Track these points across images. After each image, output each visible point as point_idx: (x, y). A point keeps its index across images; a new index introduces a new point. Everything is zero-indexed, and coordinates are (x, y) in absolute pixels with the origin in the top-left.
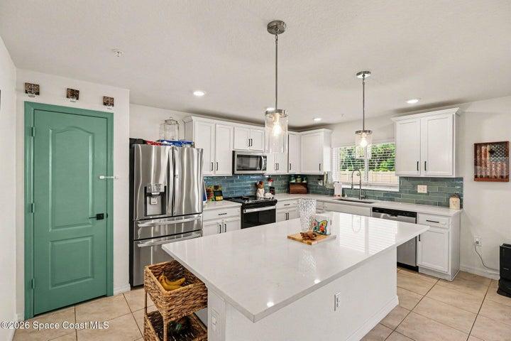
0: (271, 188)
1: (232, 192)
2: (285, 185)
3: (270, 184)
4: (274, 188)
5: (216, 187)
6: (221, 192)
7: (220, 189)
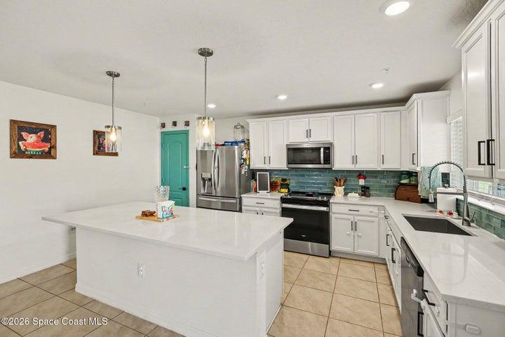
0: (363, 187)
1: (301, 187)
2: (394, 186)
3: (362, 182)
4: (368, 188)
5: (284, 180)
6: (288, 185)
7: (288, 182)
